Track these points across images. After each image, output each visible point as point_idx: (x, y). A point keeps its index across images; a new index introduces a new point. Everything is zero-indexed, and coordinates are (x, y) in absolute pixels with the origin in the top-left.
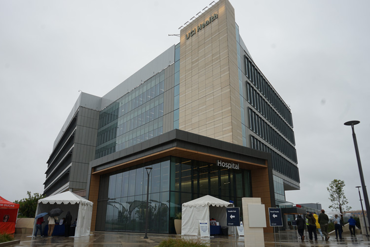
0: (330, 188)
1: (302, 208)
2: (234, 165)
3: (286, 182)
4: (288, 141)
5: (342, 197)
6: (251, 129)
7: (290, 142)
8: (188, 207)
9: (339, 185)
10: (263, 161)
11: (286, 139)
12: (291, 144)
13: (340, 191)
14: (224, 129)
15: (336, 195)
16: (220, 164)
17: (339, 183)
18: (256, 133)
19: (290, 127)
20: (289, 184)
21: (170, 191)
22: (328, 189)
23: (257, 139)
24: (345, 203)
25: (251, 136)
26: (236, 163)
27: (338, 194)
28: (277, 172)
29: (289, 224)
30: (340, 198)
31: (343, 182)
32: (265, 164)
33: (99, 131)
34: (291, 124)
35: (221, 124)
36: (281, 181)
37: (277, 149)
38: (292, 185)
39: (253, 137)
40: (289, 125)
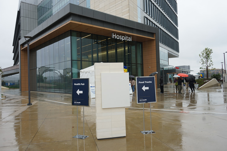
0: (201, 55)
1: (179, 69)
2: (127, 37)
3: (170, 52)
4: (173, 23)
5: (209, 61)
6: (145, 11)
7: (174, 24)
8: (84, 72)
9: (208, 52)
10: (152, 34)
11: (172, 22)
12: (175, 25)
13: (208, 57)
14: (123, 11)
15: (205, 60)
16: (114, 37)
17: (208, 51)
18: (149, 15)
19: (175, 13)
20: (172, 53)
21: (72, 60)
22: (200, 55)
23: (150, 20)
24: (211, 65)
25: (145, 17)
26: (129, 36)
27: (206, 58)
28: (162, 44)
29: (170, 80)
30: (208, 61)
31: (211, 50)
32: (153, 37)
33: (39, 21)
34: (176, 10)
35: (121, 7)
36: (166, 52)
37: (165, 29)
38: (173, 54)
39: (147, 18)
40: (175, 12)
